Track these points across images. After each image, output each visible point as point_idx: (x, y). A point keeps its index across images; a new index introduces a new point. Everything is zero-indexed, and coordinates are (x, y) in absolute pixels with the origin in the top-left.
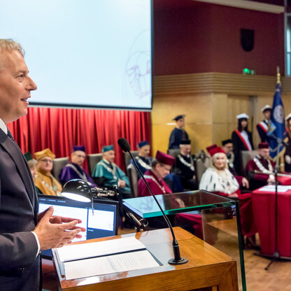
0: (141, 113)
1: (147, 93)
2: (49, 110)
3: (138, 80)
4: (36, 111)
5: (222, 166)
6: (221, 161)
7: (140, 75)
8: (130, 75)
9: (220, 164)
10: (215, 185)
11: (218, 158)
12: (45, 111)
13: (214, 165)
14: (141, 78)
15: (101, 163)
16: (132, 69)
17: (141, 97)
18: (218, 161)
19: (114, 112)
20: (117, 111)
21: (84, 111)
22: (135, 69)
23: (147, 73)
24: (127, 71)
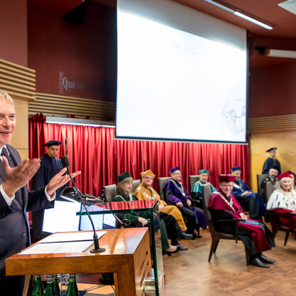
0: (241, 146)
1: (242, 130)
2: (164, 143)
3: (235, 120)
4: (154, 144)
5: (288, 188)
6: (288, 184)
7: (236, 117)
8: (226, 117)
9: (286, 186)
10: (279, 203)
11: (285, 182)
12: (161, 144)
13: (281, 187)
14: (237, 120)
15: (198, 182)
16: (229, 112)
17: (237, 133)
18: (285, 184)
19: (218, 145)
20: (221, 144)
21: (193, 144)
22: (232, 112)
23: (243, 115)
24: (224, 114)
